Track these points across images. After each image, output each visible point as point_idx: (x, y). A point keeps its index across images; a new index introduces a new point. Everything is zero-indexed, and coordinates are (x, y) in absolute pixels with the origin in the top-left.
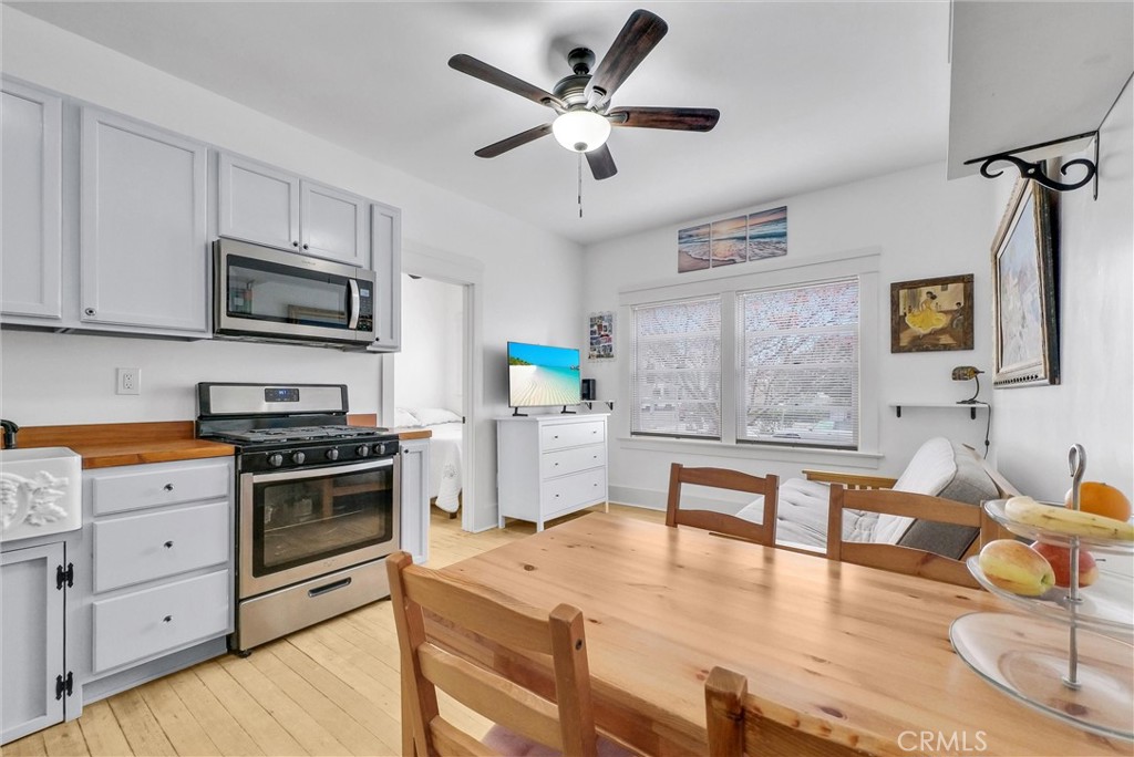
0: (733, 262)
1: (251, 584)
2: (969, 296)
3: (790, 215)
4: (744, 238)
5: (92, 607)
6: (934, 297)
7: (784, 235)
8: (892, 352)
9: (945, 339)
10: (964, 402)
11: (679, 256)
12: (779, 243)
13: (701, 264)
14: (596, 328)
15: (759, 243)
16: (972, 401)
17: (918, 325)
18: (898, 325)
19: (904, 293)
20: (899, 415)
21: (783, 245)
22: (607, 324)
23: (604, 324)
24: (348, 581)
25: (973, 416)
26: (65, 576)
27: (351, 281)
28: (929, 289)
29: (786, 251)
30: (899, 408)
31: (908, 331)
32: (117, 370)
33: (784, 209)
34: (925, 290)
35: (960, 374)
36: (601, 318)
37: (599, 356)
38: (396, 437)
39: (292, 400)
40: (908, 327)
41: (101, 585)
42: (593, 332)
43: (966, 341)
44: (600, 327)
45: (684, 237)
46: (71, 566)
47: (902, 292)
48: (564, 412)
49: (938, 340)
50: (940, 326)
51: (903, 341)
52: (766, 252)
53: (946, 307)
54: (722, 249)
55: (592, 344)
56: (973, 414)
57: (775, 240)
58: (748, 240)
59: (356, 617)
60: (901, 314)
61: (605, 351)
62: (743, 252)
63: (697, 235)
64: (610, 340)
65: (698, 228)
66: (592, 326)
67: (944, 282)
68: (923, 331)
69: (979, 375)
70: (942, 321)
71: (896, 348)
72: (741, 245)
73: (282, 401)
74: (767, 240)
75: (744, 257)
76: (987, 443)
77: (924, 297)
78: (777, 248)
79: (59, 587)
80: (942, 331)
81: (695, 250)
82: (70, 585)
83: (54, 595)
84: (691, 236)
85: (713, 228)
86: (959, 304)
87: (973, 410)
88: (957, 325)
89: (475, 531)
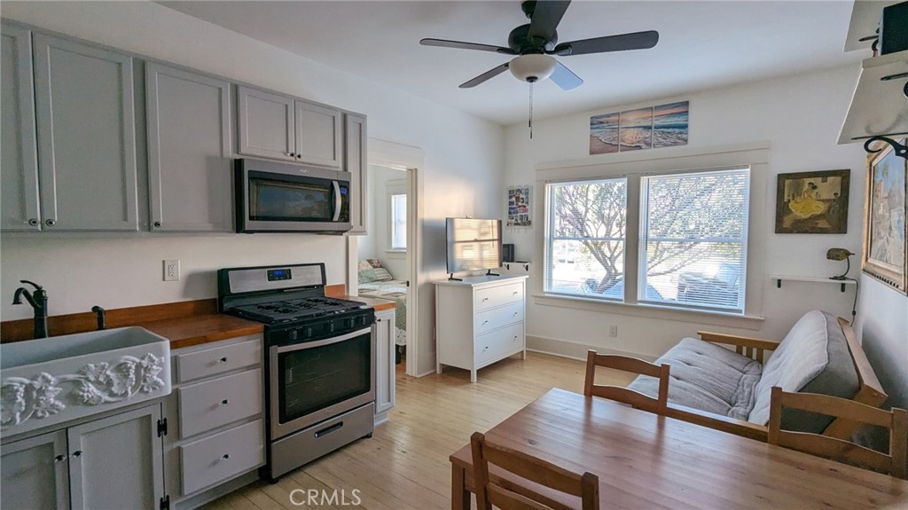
0: (640, 147)
1: (278, 429)
2: (845, 188)
3: (692, 109)
4: (650, 128)
5: (179, 449)
6: (815, 187)
7: (686, 126)
8: (776, 232)
9: (822, 224)
10: (835, 278)
11: (591, 139)
12: (681, 133)
13: (611, 147)
14: (514, 199)
15: (663, 132)
16: (843, 278)
17: (799, 210)
18: (782, 210)
19: (789, 183)
20: (779, 286)
21: (684, 136)
22: (524, 196)
23: (521, 196)
24: (341, 424)
25: (843, 290)
26: (162, 428)
27: (334, 182)
28: (811, 180)
29: (686, 141)
30: (779, 281)
31: (791, 216)
32: (164, 262)
33: (687, 103)
34: (808, 181)
35: (835, 254)
36: (519, 191)
37: (517, 224)
38: (372, 310)
39: (286, 279)
40: (791, 212)
41: (185, 433)
42: (511, 203)
43: (841, 227)
44: (518, 199)
45: (596, 122)
46: (165, 420)
47: (787, 182)
48: (489, 274)
49: (817, 224)
50: (819, 213)
51: (786, 223)
52: (669, 141)
53: (824, 196)
54: (630, 136)
55: (510, 213)
56: (843, 287)
57: (677, 130)
58: (653, 130)
59: (346, 451)
60: (786, 200)
61: (521, 219)
62: (648, 140)
63: (607, 123)
64: (526, 211)
65: (608, 116)
66: (510, 197)
67: (824, 175)
68: (803, 216)
69: (850, 257)
70: (821, 208)
71: (780, 229)
72: (647, 134)
73: (280, 279)
74: (670, 130)
75: (649, 145)
76: (854, 313)
77: (806, 187)
78: (679, 138)
79: (159, 436)
80: (821, 216)
81: (604, 135)
82: (166, 434)
83: (156, 440)
84: (601, 123)
85: (622, 117)
86: (836, 194)
87: (843, 285)
88: (833, 212)
89: (418, 376)
